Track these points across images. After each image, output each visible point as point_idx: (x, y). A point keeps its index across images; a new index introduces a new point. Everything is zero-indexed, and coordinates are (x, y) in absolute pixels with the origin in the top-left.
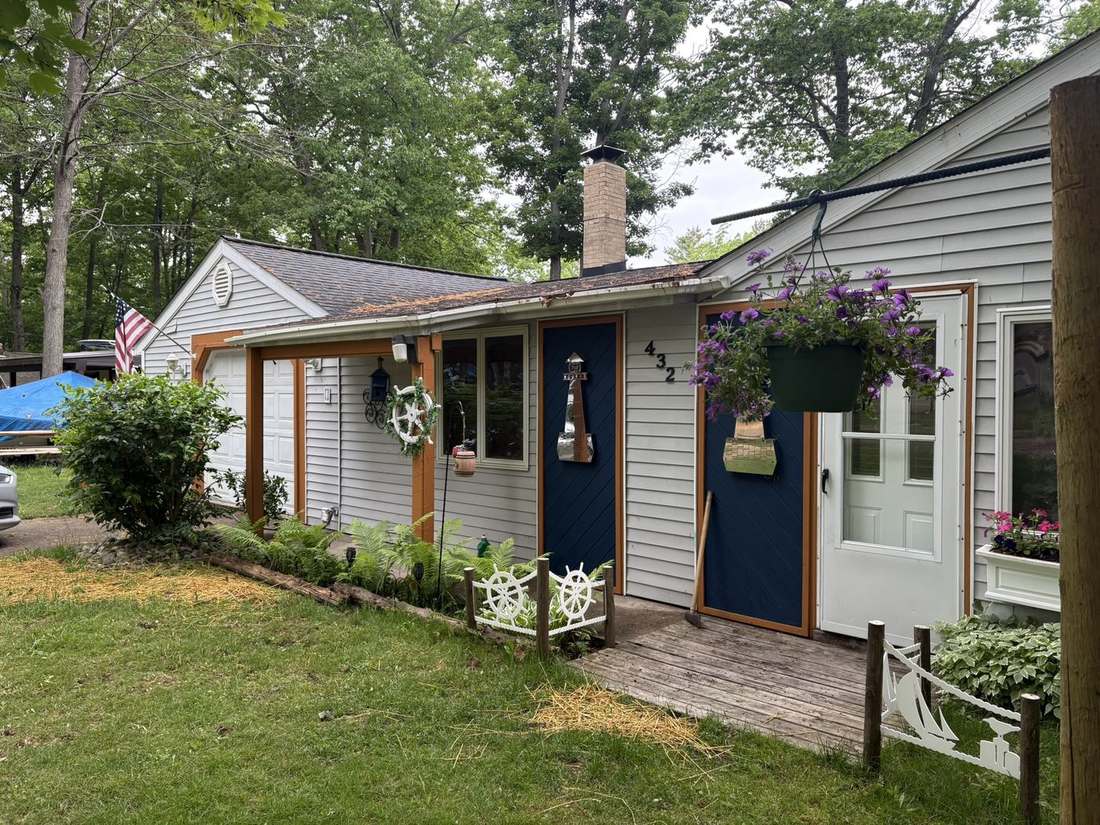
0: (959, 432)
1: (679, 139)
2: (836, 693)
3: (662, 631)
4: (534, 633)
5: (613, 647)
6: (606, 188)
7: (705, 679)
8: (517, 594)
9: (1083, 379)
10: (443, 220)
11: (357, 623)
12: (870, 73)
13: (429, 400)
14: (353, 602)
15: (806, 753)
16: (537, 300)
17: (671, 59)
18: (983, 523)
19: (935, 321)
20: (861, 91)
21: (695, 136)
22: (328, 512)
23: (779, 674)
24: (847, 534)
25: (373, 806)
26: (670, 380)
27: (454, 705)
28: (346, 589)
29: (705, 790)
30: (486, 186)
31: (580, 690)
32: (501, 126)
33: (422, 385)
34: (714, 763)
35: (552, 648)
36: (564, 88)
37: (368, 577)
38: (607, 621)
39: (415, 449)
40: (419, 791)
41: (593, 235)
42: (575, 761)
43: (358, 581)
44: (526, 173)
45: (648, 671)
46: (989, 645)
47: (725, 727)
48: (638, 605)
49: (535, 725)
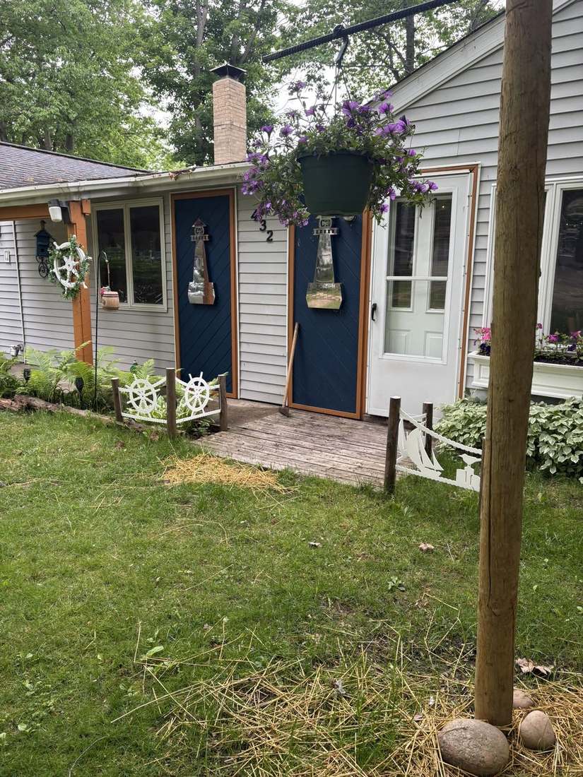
0: (463, 274)
1: (290, 70)
2: (373, 451)
3: (262, 420)
4: (166, 422)
5: (226, 431)
6: (230, 100)
7: (287, 447)
8: (152, 395)
9: (516, 167)
10: (109, 129)
11: (32, 422)
12: (430, 29)
13: (82, 254)
14: (29, 408)
15: (348, 487)
16: (167, 175)
17: (286, 5)
18: (475, 336)
19: (451, 194)
20: (423, 43)
21: (302, 68)
22: (16, 348)
23: (338, 442)
24: (388, 348)
25: (30, 540)
26: (269, 240)
27: (102, 472)
28: (25, 400)
29: (277, 514)
30: (143, 103)
31: (197, 458)
32: (153, 52)
33: (76, 242)
34: (286, 497)
35: (180, 431)
36: (202, 23)
37: (42, 390)
38: (221, 413)
39: (74, 293)
40: (67, 528)
41: (221, 138)
42: (186, 503)
43: (34, 393)
44: (174, 93)
45: (248, 444)
46: (471, 414)
47: (296, 475)
48: (248, 404)
49: (163, 481)
